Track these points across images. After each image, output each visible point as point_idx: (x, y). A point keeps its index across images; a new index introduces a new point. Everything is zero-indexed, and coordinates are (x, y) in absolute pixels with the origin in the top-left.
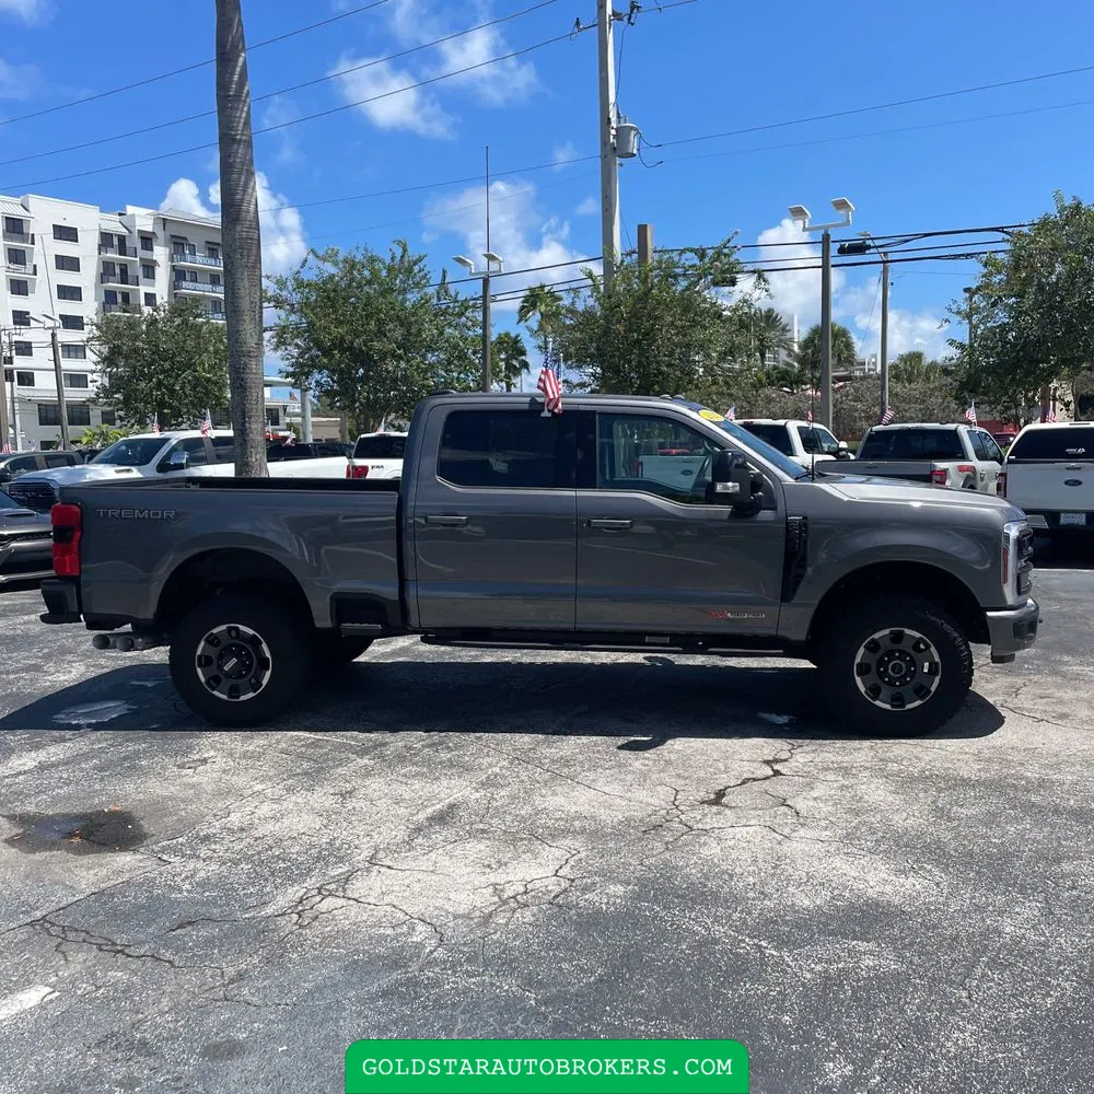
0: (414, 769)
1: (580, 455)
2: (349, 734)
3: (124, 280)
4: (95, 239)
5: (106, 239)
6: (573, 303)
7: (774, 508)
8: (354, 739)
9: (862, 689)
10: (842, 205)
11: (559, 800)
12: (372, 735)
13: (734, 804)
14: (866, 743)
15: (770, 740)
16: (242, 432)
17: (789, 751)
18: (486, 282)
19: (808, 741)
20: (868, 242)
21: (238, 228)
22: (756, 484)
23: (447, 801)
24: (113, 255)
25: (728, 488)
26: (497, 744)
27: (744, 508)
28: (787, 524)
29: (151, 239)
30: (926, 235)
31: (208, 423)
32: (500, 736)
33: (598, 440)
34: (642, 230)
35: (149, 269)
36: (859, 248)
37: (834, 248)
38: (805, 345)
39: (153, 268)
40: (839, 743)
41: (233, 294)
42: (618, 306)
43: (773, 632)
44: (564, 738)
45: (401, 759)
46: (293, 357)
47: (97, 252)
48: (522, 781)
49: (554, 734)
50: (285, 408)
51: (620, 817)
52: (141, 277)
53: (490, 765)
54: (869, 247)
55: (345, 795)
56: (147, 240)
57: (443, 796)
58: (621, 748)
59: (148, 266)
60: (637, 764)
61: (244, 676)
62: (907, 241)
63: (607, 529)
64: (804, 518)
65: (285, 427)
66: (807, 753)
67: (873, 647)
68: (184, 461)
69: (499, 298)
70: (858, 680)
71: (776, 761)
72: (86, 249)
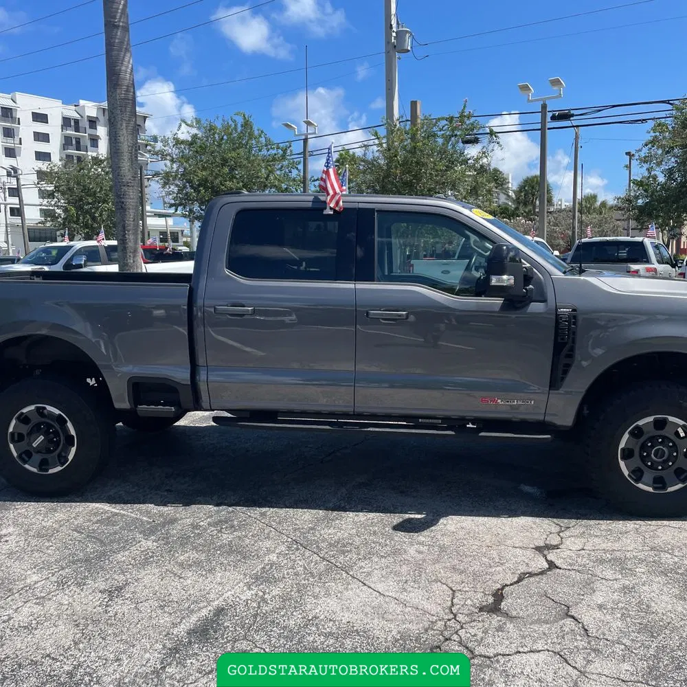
0: (194, 555)
1: (360, 252)
2: (143, 507)
3: (78, 149)
4: (60, 122)
5: (66, 122)
6: (365, 155)
7: (544, 301)
8: (148, 513)
9: (626, 473)
10: (556, 83)
11: (332, 604)
12: (166, 509)
13: (514, 613)
14: (631, 525)
15: (538, 520)
16: (123, 241)
17: (558, 534)
18: (305, 141)
19: (573, 522)
20: (572, 112)
21: (118, 91)
22: (527, 278)
23: (216, 603)
24: (71, 132)
25: (503, 281)
26: (280, 523)
27: (515, 301)
28: (557, 315)
29: (95, 122)
30: (614, 106)
31: (102, 235)
32: (282, 512)
33: (377, 239)
34: (414, 104)
35: (94, 141)
36: (565, 116)
37: (549, 115)
38: (518, 193)
39: (97, 140)
40: (605, 524)
41: (115, 139)
42: (396, 156)
43: (541, 418)
44: (343, 514)
45: (184, 541)
46: (173, 192)
47: (60, 130)
48: (297, 574)
49: (333, 509)
50: (182, 231)
51: (394, 633)
52: (89, 146)
53: (269, 551)
54: (573, 115)
55: (114, 592)
56: (93, 122)
57: (212, 596)
58: (396, 528)
59: (93, 139)
60: (412, 551)
61: (53, 451)
62: (600, 111)
63: (383, 319)
64: (574, 310)
65: (182, 244)
66: (576, 536)
67: (637, 433)
68: (83, 263)
69: (315, 153)
70: (622, 464)
71: (549, 547)
72: (54, 128)
